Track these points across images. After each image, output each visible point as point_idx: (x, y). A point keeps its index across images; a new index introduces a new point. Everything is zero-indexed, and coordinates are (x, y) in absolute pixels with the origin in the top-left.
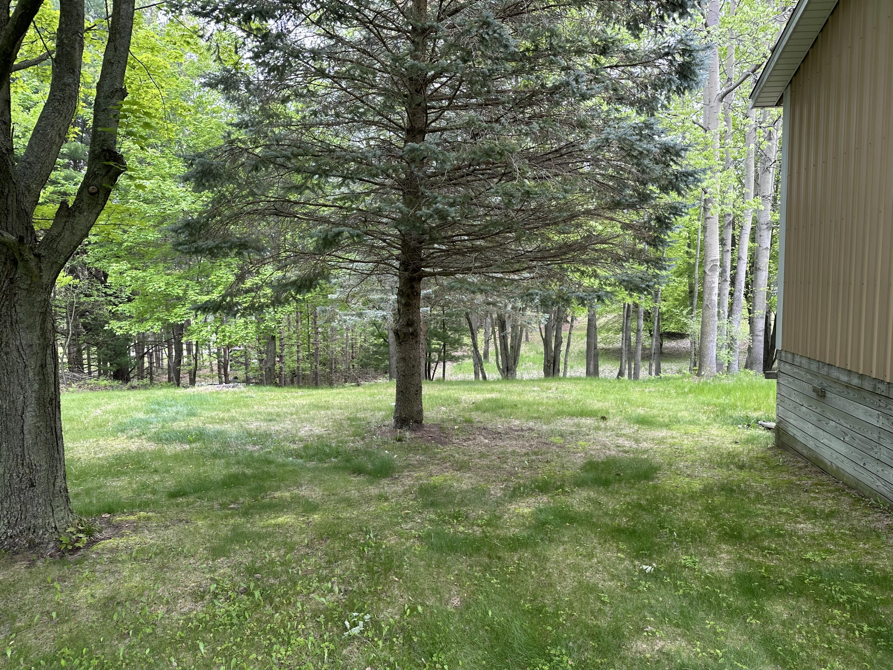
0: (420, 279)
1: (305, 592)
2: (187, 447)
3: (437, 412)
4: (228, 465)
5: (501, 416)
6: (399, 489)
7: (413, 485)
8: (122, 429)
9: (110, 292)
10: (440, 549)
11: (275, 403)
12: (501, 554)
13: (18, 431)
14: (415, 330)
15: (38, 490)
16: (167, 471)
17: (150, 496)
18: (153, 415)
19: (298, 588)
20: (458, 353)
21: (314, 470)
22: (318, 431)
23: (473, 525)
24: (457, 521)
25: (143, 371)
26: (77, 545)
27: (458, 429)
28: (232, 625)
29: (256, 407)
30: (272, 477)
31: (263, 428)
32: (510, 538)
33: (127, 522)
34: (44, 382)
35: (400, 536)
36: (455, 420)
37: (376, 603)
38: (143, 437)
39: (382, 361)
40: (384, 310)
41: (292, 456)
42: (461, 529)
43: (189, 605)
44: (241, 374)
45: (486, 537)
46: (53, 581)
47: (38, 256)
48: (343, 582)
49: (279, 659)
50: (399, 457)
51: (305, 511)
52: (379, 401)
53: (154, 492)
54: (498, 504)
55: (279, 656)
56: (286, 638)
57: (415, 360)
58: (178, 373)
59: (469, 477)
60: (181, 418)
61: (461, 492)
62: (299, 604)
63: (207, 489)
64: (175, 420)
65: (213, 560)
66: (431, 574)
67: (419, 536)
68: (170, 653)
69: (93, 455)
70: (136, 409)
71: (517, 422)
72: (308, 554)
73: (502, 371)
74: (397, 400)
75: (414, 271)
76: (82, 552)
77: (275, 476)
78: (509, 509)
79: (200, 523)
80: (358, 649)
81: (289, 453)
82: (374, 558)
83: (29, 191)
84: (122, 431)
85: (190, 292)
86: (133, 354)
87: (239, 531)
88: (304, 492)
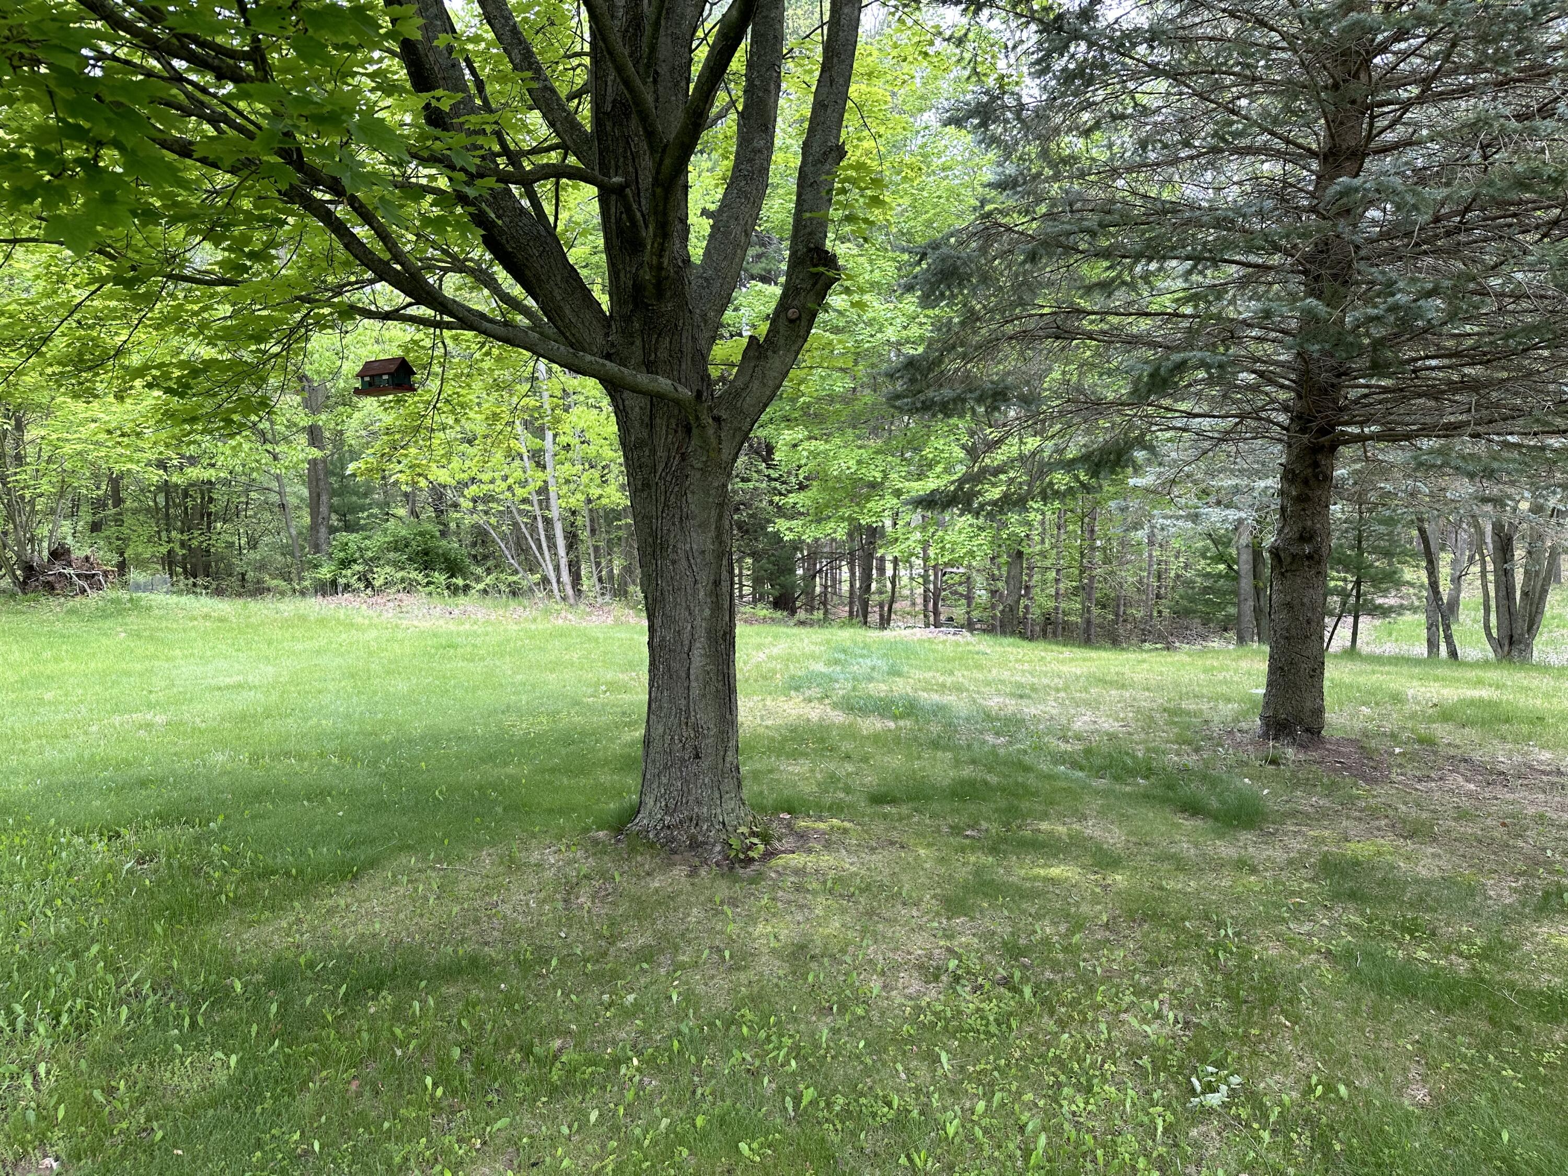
0: (1333, 448)
1: (1110, 1006)
2: (892, 725)
3: (1352, 716)
4: (957, 763)
5: (1503, 739)
6: (1280, 855)
7: (1308, 853)
8: (795, 685)
9: (775, 475)
10: (1379, 985)
11: (1026, 667)
12: (1521, 1022)
13: (684, 675)
14: (1317, 550)
15: (705, 764)
16: (865, 759)
17: (842, 795)
18: (838, 668)
19: (1099, 998)
20: (1390, 601)
21: (1106, 793)
22: (1108, 725)
23: (1448, 951)
24: (1413, 937)
25: (813, 599)
26: (751, 854)
27: (1402, 754)
28: (988, 1034)
29: (994, 671)
30: (1033, 794)
31: (1010, 709)
32: (1541, 993)
33: (816, 831)
34: (717, 607)
35: (1288, 943)
36: (1393, 736)
37: (1250, 1058)
38: (827, 701)
39: (1220, 606)
40: (1239, 509)
41: (1063, 764)
42: (1422, 954)
43: (916, 986)
44: (959, 612)
45: (1482, 980)
46: (722, 903)
47: (717, 419)
48: (1181, 1005)
49: (1074, 1114)
50: (1273, 793)
51: (1099, 864)
52: (1225, 682)
53: (848, 790)
54: (1507, 917)
55: (1074, 1108)
56: (1083, 1080)
57: (1314, 610)
58: (865, 605)
59: (1434, 855)
60: (880, 677)
61: (1417, 881)
62: (1103, 1027)
63: (928, 798)
64: (870, 679)
65: (949, 919)
66: (1361, 1029)
67: (1329, 952)
68: (895, 1057)
69: (759, 721)
70: (813, 657)
71: (1546, 755)
72: (1109, 941)
73: (1497, 644)
74: (1270, 684)
75: (1323, 432)
76: (756, 866)
77: (1036, 794)
78: (1534, 934)
79: (922, 852)
80: (1219, 1134)
81: (1060, 758)
82: (1238, 974)
83: (706, 322)
84: (797, 689)
85: (893, 476)
86: (800, 572)
87: (987, 877)
88: (1091, 829)
